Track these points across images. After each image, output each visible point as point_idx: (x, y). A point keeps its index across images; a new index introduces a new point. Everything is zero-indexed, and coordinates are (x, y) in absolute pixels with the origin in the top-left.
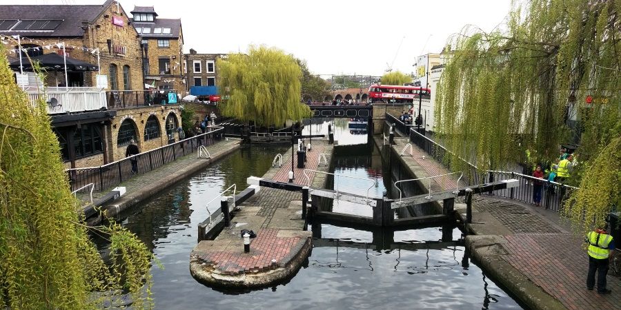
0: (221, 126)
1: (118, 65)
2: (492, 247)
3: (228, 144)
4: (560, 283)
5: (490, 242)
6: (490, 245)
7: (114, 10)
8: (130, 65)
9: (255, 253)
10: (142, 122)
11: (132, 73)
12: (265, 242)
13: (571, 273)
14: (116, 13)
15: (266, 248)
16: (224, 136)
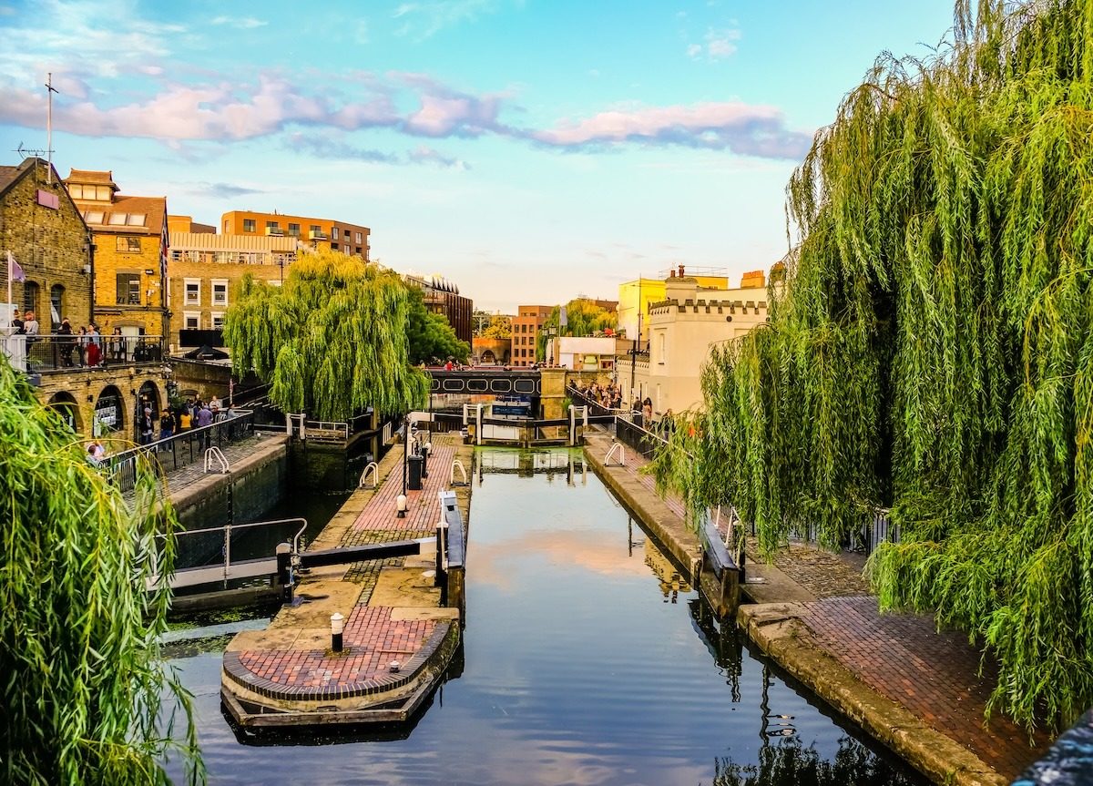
0: (247, 408)
1: (41, 283)
2: (787, 624)
3: (262, 444)
4: (905, 678)
5: (781, 616)
6: (782, 620)
7: (40, 176)
8: (67, 285)
9: (352, 651)
10: (90, 399)
11: (69, 301)
12: (369, 631)
13: (919, 660)
14: (45, 183)
15: (373, 642)
16: (252, 429)
